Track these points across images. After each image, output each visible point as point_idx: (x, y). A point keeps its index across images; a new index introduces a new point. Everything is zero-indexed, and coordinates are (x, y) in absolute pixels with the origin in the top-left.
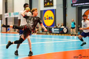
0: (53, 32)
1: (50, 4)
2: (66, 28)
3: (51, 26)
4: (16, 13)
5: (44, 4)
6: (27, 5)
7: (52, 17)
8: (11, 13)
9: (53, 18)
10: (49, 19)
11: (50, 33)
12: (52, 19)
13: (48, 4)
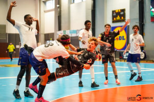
0: (124, 58)
1: (121, 18)
2: (144, 52)
3: (122, 49)
4: (74, 31)
5: (113, 19)
6: (89, 23)
7: (123, 37)
8: (67, 31)
9: (125, 37)
10: (120, 39)
11: (120, 58)
12: (123, 39)
13: (118, 18)
